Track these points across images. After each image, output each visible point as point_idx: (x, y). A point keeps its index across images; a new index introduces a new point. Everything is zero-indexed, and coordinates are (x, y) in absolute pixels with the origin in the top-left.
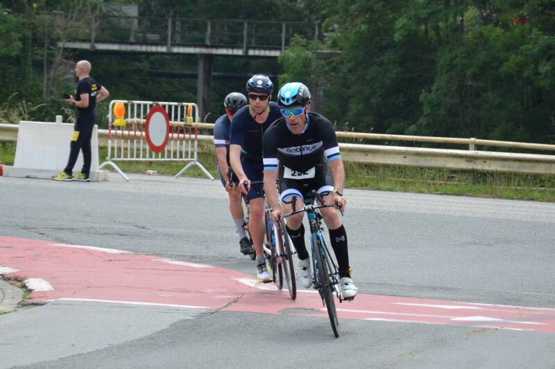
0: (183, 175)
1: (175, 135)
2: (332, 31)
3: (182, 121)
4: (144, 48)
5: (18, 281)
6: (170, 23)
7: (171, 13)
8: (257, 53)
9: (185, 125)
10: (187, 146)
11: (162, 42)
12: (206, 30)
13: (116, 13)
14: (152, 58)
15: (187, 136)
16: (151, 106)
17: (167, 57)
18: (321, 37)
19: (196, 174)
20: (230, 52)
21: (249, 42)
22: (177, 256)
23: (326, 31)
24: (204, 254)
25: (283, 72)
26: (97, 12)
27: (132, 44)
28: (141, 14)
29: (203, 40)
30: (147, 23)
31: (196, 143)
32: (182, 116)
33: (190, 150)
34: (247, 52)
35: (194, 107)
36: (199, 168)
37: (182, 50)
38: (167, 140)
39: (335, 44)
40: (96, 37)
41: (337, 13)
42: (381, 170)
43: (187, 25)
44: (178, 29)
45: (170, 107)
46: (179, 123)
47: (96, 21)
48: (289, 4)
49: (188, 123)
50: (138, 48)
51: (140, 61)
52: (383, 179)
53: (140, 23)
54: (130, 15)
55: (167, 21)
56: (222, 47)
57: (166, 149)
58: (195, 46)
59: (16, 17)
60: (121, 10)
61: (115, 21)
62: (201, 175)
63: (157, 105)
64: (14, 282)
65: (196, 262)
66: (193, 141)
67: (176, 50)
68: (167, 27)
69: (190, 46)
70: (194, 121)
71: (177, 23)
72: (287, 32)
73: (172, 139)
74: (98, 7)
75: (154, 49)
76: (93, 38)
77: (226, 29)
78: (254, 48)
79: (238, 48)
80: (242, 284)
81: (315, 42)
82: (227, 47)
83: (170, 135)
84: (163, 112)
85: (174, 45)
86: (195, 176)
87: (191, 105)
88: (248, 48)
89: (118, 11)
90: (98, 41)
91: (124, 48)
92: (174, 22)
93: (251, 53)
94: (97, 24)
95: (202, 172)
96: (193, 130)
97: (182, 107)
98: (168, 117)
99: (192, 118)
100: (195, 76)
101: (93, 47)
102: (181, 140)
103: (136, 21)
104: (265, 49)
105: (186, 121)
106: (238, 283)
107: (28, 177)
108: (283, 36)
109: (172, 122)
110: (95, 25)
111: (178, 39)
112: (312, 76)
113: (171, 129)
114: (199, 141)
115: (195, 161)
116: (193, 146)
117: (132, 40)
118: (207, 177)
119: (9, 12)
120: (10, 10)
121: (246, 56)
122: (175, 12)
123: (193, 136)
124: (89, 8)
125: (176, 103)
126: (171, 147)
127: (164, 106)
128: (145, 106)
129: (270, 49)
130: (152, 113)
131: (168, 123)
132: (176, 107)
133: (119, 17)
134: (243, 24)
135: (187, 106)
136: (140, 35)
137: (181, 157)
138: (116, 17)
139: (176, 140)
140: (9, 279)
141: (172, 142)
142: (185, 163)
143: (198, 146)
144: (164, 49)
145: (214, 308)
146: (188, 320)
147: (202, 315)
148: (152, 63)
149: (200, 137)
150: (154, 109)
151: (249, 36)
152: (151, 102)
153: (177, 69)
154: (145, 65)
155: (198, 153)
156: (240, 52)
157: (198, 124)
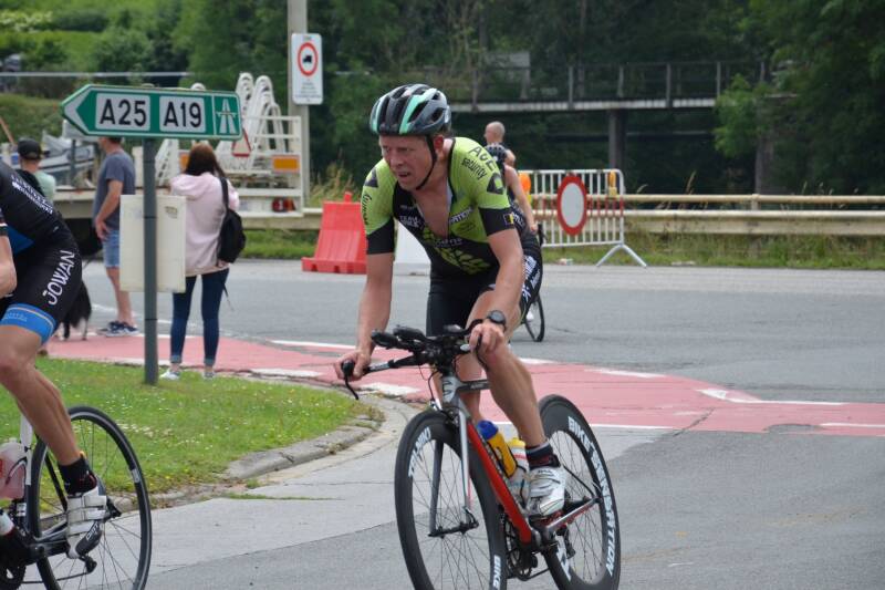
0: (607, 263)
1: (595, 212)
2: (784, 68)
3: (602, 193)
4: (539, 107)
5: (422, 403)
6: (571, 73)
7: (572, 57)
8: (684, 103)
9: (607, 199)
10: (611, 224)
11: (562, 98)
12: (617, 78)
13: (502, 65)
14: (549, 119)
15: (610, 212)
16: (563, 176)
17: (568, 116)
18: (768, 78)
19: (623, 260)
20: (649, 104)
21: (674, 90)
22: (616, 364)
23: (775, 69)
24: (651, 360)
25: (720, 125)
26: (480, 64)
27: (523, 101)
28: (534, 63)
29: (614, 91)
30: (541, 74)
31: (622, 220)
32: (603, 187)
33: (614, 230)
34: (671, 103)
35: (617, 176)
36: (626, 253)
37: (587, 106)
38: (585, 219)
39: (788, 85)
40: (479, 96)
41: (790, 42)
42: (869, 243)
43: (592, 74)
44: (581, 79)
45: (587, 176)
46: (599, 196)
47: (477, 75)
48: (725, 38)
49: (611, 196)
50: (532, 107)
51: (535, 123)
52: (873, 255)
53: (533, 74)
54: (519, 65)
55: (567, 70)
56: (639, 99)
57: (584, 230)
58: (603, 99)
59: (380, 76)
60: (508, 60)
61: (501, 73)
62: (630, 262)
63: (571, 174)
64: (417, 404)
65: (642, 371)
66: (618, 218)
67: (579, 106)
68: (567, 78)
69: (597, 100)
70: (618, 192)
71: (580, 71)
72: (723, 74)
73: (591, 216)
74: (480, 58)
75: (551, 106)
76: (474, 97)
77: (642, 75)
78: (681, 98)
79: (660, 98)
80: (708, 397)
81: (762, 83)
82: (646, 99)
83: (589, 212)
84: (579, 184)
85: (577, 99)
86: (621, 264)
87: (613, 171)
88: (673, 97)
89: (505, 62)
90: (481, 100)
91: (514, 107)
92: (575, 72)
93: (677, 104)
94: (480, 79)
95: (632, 258)
96: (618, 205)
97: (603, 175)
98: (585, 190)
99: (615, 188)
100: (606, 139)
101: (474, 109)
102: (603, 218)
103: (528, 73)
104: (695, 98)
105: (608, 192)
106: (703, 395)
107: (413, 274)
108: (718, 79)
109: (590, 196)
110: (476, 82)
111: (582, 92)
112: (758, 129)
113: (589, 205)
114: (625, 218)
115: (621, 244)
116: (618, 226)
117: (524, 96)
118: (637, 264)
119: (371, 72)
120: (371, 69)
121: (670, 109)
122: (577, 58)
123: (618, 212)
124: (469, 61)
125: (594, 171)
126: (590, 227)
127: (580, 175)
128: (556, 176)
129: (702, 97)
130: (564, 185)
131: (585, 198)
132: (595, 176)
133: (506, 69)
134: (664, 68)
135: (609, 174)
136: (533, 90)
137: (603, 239)
138: (501, 68)
139: (595, 218)
140: (410, 401)
141: (591, 221)
142: (608, 248)
143: (626, 224)
144: (563, 106)
145: (678, 428)
146: (647, 444)
147: (664, 437)
148: (549, 125)
149: (627, 213)
150: (567, 180)
151: (674, 83)
152: (562, 171)
153: (582, 131)
154: (540, 128)
155: (625, 234)
156: (662, 104)
157: (623, 196)
